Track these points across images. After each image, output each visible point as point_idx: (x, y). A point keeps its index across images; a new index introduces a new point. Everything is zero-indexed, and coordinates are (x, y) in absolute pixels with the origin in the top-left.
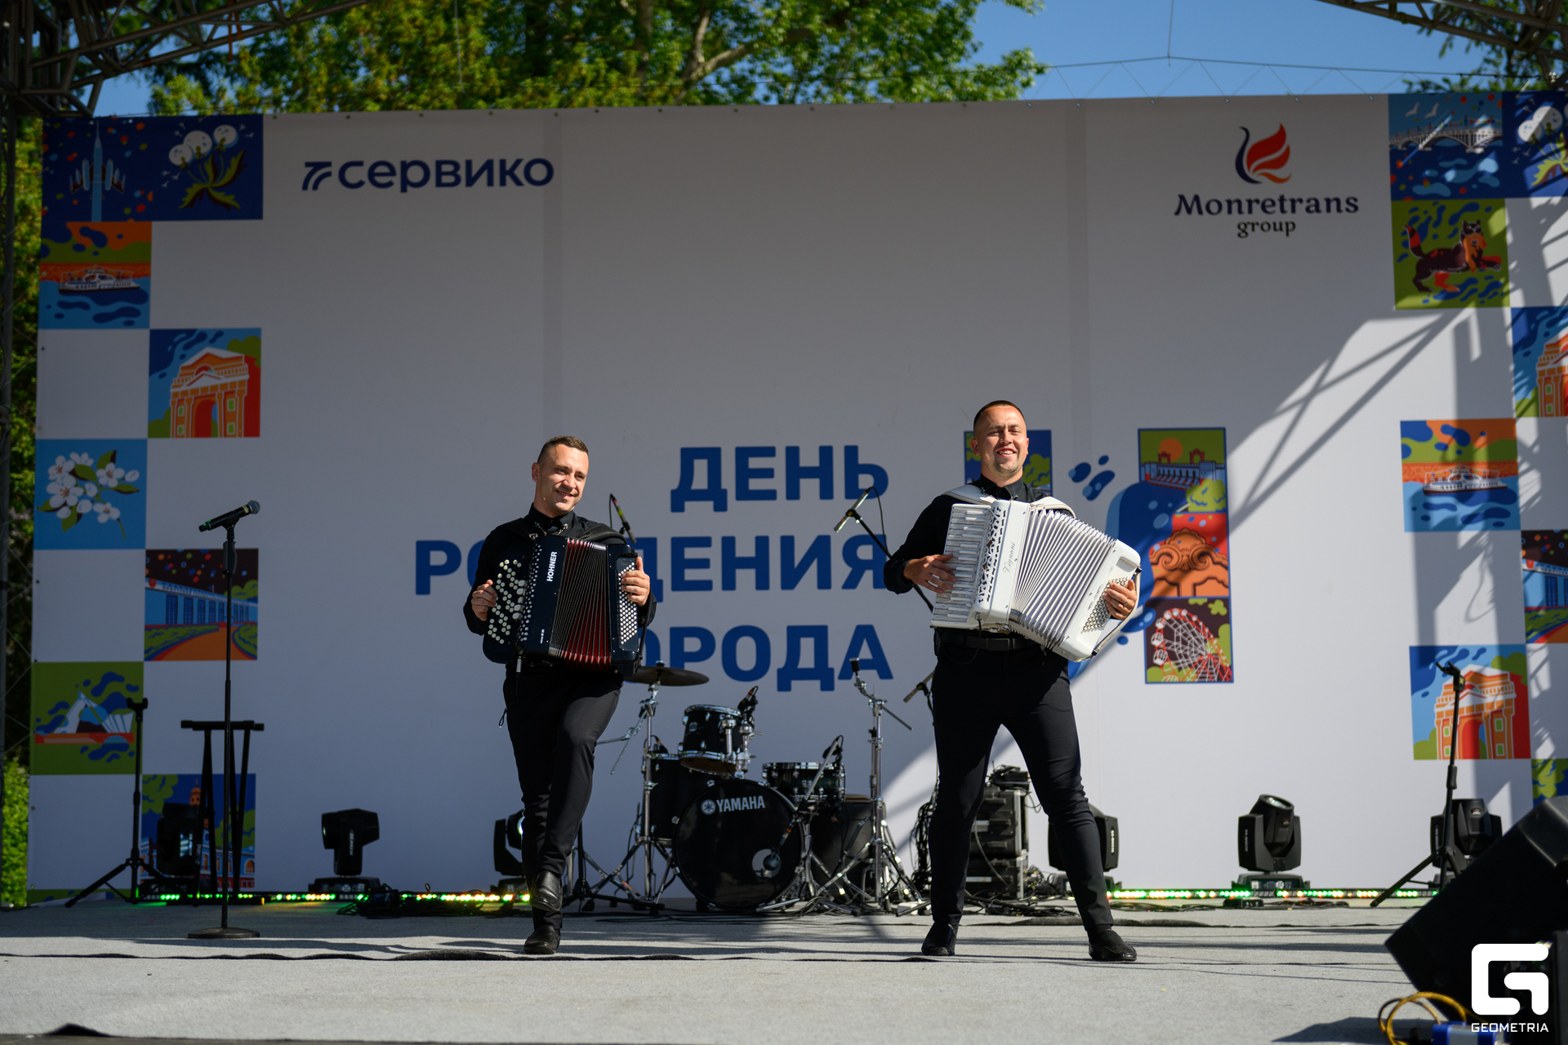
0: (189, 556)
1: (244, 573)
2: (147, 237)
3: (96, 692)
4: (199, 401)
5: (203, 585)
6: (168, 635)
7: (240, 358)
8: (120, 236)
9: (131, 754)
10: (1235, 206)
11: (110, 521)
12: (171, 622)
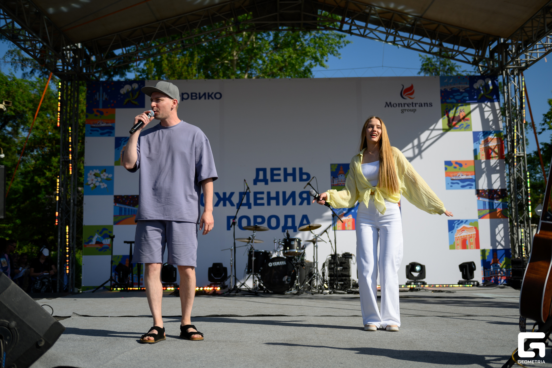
0: (125, 197)
2: (114, 113)
3: (101, 233)
5: (129, 205)
6: (120, 218)
8: (107, 112)
9: (110, 250)
10: (400, 105)
11: (104, 188)
12: (120, 214)
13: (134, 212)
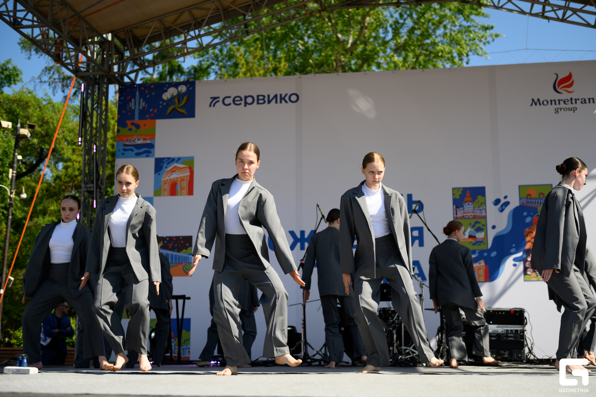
0: (168, 239)
1: (187, 245)
2: (154, 125)
4: (172, 183)
5: (172, 249)
7: (186, 167)
8: (145, 125)
10: (553, 102)
13: (179, 259)
